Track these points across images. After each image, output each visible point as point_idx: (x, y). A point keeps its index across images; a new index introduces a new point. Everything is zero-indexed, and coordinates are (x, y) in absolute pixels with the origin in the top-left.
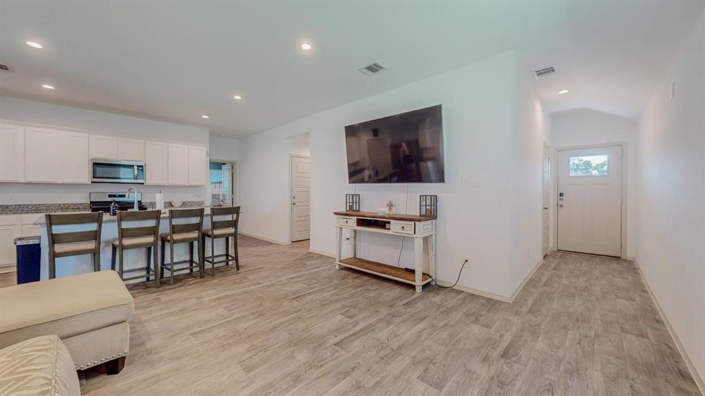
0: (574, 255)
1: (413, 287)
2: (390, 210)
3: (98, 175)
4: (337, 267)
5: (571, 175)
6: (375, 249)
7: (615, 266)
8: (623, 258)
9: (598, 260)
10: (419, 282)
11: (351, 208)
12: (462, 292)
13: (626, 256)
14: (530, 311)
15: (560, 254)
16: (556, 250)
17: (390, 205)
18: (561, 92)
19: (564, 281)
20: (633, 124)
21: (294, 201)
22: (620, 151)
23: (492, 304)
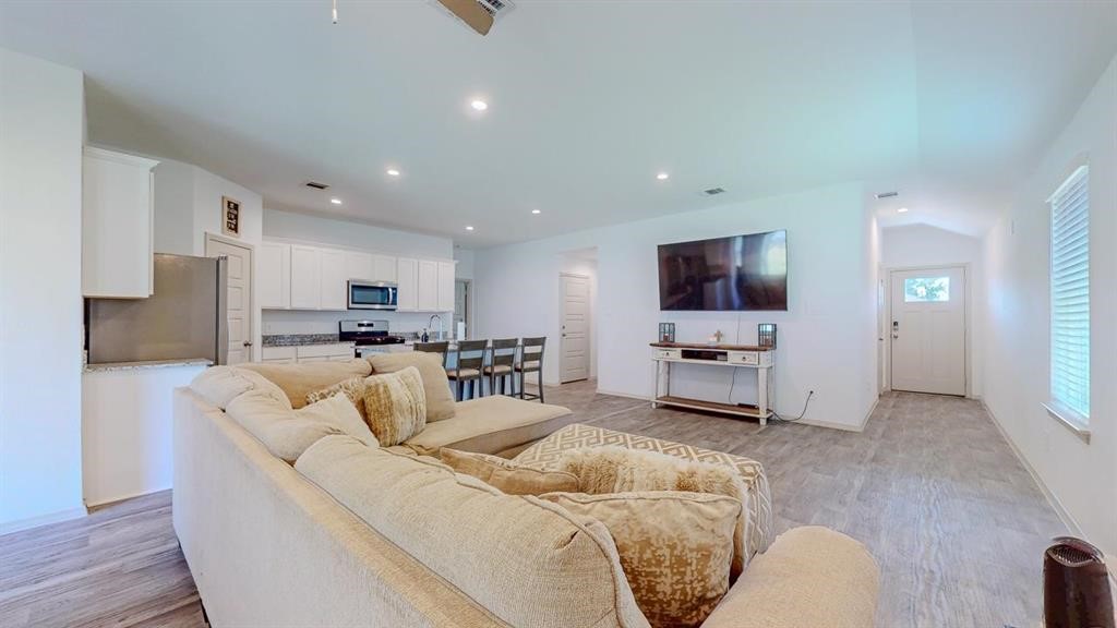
0: (912, 395)
1: (756, 420)
2: (719, 340)
3: (356, 300)
4: (654, 406)
5: (907, 300)
6: (698, 386)
7: (959, 403)
8: (968, 396)
9: (940, 399)
10: (763, 415)
11: (666, 338)
12: (806, 425)
13: (971, 394)
14: (883, 436)
15: (895, 394)
16: (889, 389)
17: (719, 335)
18: (900, 211)
19: (908, 416)
20: (977, 243)
21: (565, 331)
22: (964, 273)
23: (841, 434)
